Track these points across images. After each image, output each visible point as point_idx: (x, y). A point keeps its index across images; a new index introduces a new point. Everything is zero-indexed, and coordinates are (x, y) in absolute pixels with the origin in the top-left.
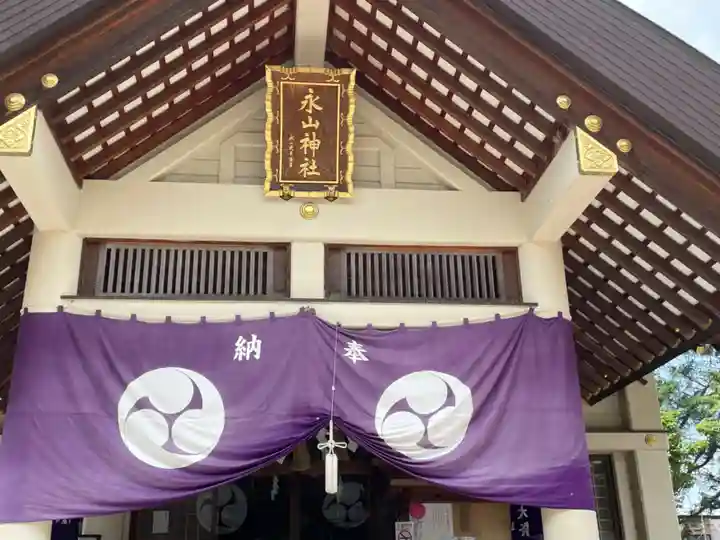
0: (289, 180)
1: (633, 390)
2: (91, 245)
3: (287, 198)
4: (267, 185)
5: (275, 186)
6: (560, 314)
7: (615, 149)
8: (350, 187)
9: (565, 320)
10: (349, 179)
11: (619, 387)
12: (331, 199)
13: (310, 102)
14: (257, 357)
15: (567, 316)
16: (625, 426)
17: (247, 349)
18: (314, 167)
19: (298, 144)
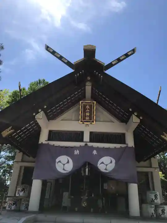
0: (84, 120)
1: (152, 159)
2: (50, 132)
3: (83, 123)
4: (80, 121)
5: (81, 121)
6: (132, 146)
7: (139, 118)
8: (94, 122)
9: (133, 147)
10: (94, 120)
11: (150, 158)
12: (91, 124)
13: (88, 107)
14: (78, 154)
15: (134, 147)
16: (151, 167)
17: (77, 152)
18: (88, 118)
19: (85, 114)
